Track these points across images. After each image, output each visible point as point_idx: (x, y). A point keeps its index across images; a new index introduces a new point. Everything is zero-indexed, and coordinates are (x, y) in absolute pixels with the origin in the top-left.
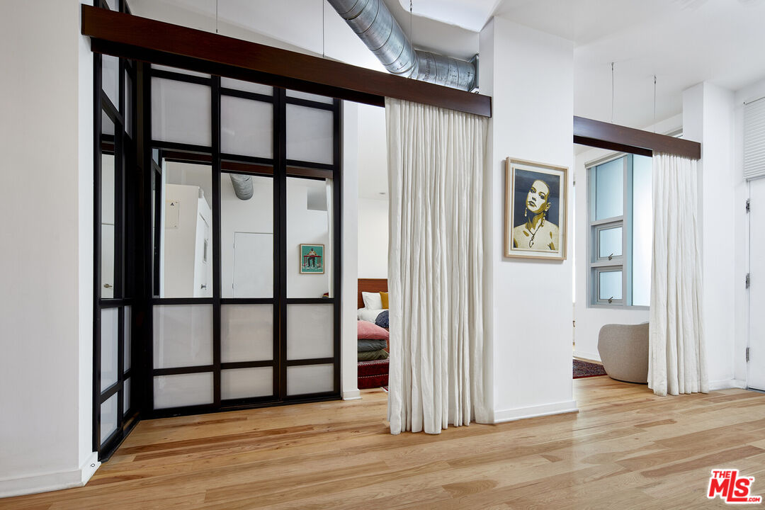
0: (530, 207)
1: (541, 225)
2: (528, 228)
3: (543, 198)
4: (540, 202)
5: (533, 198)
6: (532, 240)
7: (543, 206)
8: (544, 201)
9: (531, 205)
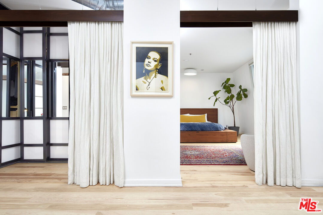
0: (147, 67)
1: (155, 77)
2: (145, 79)
3: (155, 61)
4: (153, 64)
5: (149, 62)
6: (149, 85)
7: (156, 66)
8: (156, 63)
9: (148, 66)
